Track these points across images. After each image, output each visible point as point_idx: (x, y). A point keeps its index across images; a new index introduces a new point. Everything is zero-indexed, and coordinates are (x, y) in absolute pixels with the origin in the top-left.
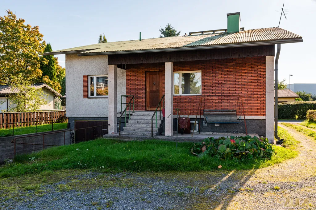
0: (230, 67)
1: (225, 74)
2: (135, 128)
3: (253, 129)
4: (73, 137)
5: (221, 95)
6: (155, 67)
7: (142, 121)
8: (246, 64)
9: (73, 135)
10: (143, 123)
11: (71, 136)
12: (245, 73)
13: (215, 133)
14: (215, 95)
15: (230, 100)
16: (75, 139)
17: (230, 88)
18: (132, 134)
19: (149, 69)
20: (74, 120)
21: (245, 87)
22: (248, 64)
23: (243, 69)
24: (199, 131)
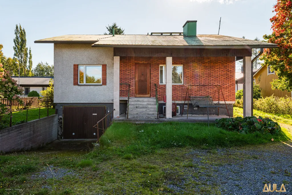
0: (206, 63)
1: (203, 68)
2: (138, 112)
3: (223, 111)
4: (61, 122)
5: (199, 85)
6: (144, 60)
7: (141, 106)
8: (218, 61)
9: (61, 120)
10: (142, 108)
11: (59, 122)
12: (217, 68)
13: (194, 115)
14: (195, 85)
15: (206, 89)
16: (63, 124)
17: (206, 80)
18: (137, 117)
19: (139, 61)
20: (62, 106)
21: (217, 79)
22: (219, 61)
23: (216, 65)
24: (182, 113)
